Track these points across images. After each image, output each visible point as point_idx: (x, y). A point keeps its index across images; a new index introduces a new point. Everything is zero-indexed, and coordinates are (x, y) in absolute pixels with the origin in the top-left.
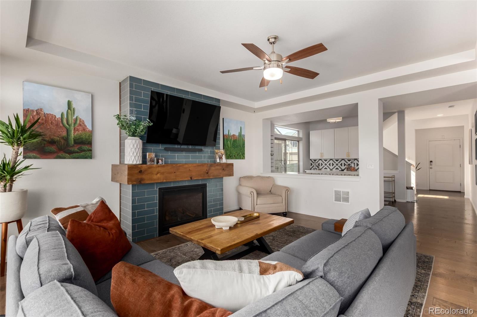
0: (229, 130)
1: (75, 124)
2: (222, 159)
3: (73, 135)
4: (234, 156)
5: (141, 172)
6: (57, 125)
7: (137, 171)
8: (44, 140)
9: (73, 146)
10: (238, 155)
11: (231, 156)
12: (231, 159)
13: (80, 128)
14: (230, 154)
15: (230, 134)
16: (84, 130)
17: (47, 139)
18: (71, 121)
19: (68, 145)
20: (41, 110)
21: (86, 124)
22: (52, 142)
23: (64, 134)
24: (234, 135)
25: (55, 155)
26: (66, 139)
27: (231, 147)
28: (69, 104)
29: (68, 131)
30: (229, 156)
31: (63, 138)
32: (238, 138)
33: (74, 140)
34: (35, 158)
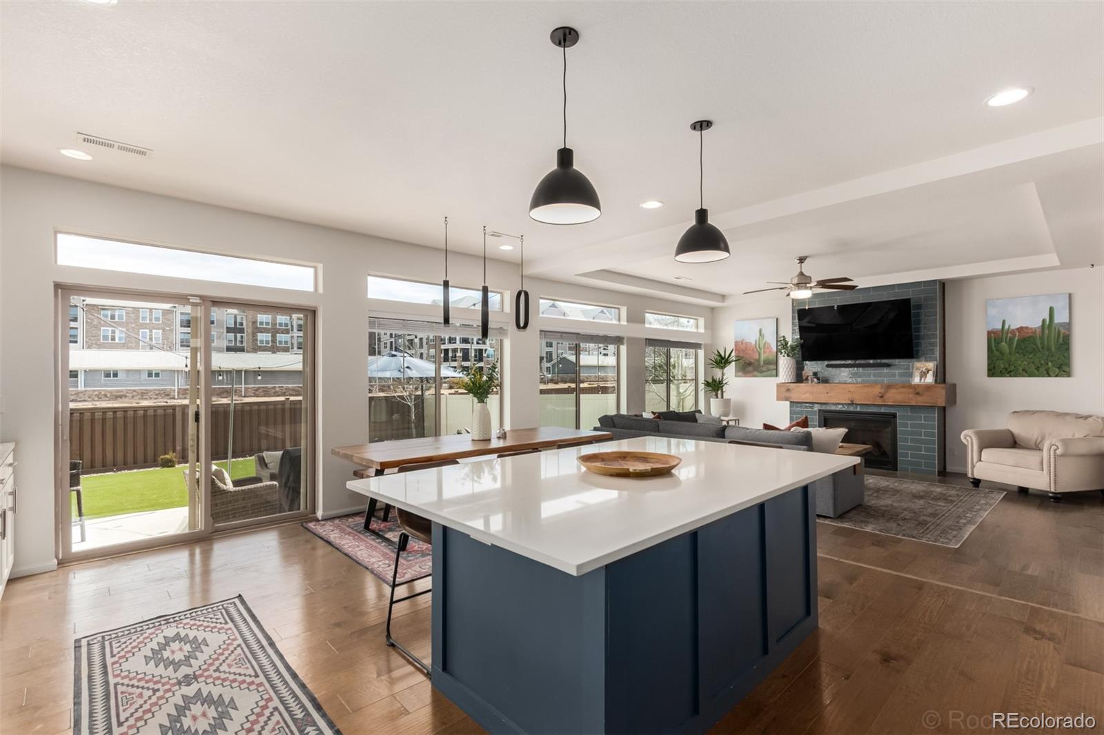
0: (1004, 322)
1: (764, 347)
2: (926, 377)
3: (763, 357)
4: (1023, 370)
5: (788, 390)
6: (753, 350)
7: (784, 390)
8: (745, 363)
9: (762, 366)
10: (1038, 368)
11: (1010, 372)
12: (1010, 376)
13: (768, 350)
14: (1007, 366)
15: (1006, 327)
16: (770, 351)
17: (747, 362)
18: (762, 346)
19: (759, 365)
20: (743, 340)
21: (772, 346)
22: (750, 364)
23: (757, 357)
24: (1021, 329)
25: (751, 374)
26: (758, 361)
27: (1010, 354)
28: (760, 330)
29: (759, 354)
30: (1004, 370)
31: (756, 360)
32: (1037, 333)
33: (764, 362)
34: (740, 376)
